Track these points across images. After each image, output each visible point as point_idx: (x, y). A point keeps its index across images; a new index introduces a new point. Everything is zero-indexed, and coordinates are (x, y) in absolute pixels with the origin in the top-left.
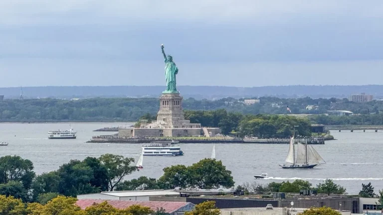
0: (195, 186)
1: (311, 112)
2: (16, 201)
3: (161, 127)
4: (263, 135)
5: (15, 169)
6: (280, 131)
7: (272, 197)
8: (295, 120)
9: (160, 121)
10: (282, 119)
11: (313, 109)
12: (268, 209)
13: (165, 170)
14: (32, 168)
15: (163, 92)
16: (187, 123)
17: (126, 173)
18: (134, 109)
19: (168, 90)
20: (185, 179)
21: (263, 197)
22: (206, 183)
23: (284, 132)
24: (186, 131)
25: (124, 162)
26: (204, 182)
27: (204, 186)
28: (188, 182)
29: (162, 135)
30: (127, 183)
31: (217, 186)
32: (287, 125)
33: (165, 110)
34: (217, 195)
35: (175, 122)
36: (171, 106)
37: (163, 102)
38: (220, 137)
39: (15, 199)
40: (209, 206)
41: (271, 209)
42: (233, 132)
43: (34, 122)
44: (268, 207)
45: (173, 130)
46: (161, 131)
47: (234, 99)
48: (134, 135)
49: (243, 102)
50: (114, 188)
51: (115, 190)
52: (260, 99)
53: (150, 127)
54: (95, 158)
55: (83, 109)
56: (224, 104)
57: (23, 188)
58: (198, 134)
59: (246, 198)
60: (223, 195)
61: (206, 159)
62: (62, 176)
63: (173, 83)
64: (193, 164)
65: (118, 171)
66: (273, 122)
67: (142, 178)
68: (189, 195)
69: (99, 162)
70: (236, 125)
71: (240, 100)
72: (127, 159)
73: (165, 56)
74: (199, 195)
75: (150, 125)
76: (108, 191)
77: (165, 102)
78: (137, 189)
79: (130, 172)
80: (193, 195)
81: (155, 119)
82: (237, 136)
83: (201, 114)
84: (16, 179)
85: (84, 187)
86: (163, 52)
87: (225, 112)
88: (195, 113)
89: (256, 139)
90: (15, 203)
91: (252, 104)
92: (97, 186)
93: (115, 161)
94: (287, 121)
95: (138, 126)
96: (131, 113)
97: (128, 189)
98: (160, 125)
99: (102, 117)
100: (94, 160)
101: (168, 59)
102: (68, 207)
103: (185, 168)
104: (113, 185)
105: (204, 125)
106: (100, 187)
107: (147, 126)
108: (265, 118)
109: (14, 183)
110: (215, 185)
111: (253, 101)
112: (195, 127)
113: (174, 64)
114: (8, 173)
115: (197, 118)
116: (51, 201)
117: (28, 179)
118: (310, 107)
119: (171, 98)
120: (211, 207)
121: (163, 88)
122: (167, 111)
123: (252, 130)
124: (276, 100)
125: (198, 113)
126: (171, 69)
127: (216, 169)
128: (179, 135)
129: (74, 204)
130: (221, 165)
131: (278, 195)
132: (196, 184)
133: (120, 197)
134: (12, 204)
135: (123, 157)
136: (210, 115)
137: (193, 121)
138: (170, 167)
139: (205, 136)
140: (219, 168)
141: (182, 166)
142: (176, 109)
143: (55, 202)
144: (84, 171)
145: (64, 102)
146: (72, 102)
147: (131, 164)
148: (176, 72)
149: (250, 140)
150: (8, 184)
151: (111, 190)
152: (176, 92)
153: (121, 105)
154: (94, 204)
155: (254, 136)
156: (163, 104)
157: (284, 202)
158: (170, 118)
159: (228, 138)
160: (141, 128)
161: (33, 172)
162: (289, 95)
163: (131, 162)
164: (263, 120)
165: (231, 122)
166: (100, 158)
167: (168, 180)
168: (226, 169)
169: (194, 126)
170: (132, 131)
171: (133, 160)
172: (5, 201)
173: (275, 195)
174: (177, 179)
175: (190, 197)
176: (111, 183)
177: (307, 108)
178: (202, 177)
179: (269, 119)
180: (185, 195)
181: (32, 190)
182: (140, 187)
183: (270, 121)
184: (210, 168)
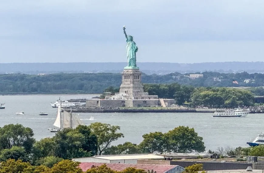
0: (171, 150)
1: (249, 85)
2: (24, 164)
3: (123, 99)
4: (212, 105)
5: (18, 136)
6: (227, 102)
7: (246, 161)
8: (240, 92)
9: (122, 93)
10: (229, 91)
11: (250, 82)
12: (248, 171)
13: (145, 136)
14: (32, 135)
15: (125, 68)
16: (145, 95)
17: (113, 139)
18: (94, 83)
19: (129, 66)
20: (161, 144)
21: (238, 160)
22: (181, 148)
23: (231, 103)
24: (145, 102)
25: (111, 130)
26: (179, 147)
27: (178, 150)
28: (164, 146)
29: (124, 106)
30: (113, 148)
31: (190, 150)
32: (233, 96)
33: (127, 83)
34: (196, 158)
35: (136, 94)
36: (132, 80)
37: (125, 76)
38: (175, 107)
39: (24, 163)
40: (198, 168)
41: (251, 171)
42: (186, 103)
43: (7, 94)
44: (248, 169)
45: (134, 101)
46: (123, 102)
47: (181, 74)
48: (99, 106)
49: (189, 77)
50: (103, 152)
51: (103, 154)
52: (203, 73)
53: (114, 99)
54: (86, 126)
55: (49, 83)
56: (172, 78)
57: (25, 152)
58: (156, 104)
59: (223, 161)
60: (202, 158)
61: (180, 126)
62: (58, 142)
63: (134, 60)
64: (169, 131)
65: (107, 137)
66: (221, 94)
67: (126, 144)
68: (172, 159)
69: (89, 130)
70: (189, 97)
71: (186, 74)
72: (113, 127)
73: (126, 36)
74: (181, 159)
75: (113, 97)
76: (97, 155)
77: (127, 76)
78: (122, 153)
79: (117, 139)
80: (175, 159)
81: (118, 91)
82: (190, 106)
83: (158, 87)
84: (18, 145)
85: (77, 152)
86: (125, 32)
87: (179, 85)
88: (152, 86)
89: (206, 109)
90: (24, 166)
91: (196, 78)
92: (88, 151)
93: (103, 129)
94: (233, 93)
95: (103, 97)
96: (92, 86)
97: (114, 154)
98: (122, 97)
99: (67, 90)
100: (85, 127)
101: (129, 39)
102: (72, 170)
103: (162, 135)
104: (101, 150)
105: (160, 97)
106: (90, 152)
107: (111, 98)
108: (214, 91)
109: (17, 148)
110: (188, 150)
111: (198, 76)
112: (153, 99)
113: (135, 43)
114: (12, 139)
115: (154, 90)
116: (57, 164)
117: (28, 144)
118: (247, 81)
119: (132, 73)
120: (199, 169)
121: (125, 64)
122: (128, 84)
123: (203, 101)
124: (217, 74)
125: (155, 86)
126: (132, 48)
127: (189, 136)
128: (139, 106)
129: (77, 167)
130: (194, 132)
131: (251, 158)
132: (172, 148)
133: (110, 160)
134: (21, 166)
135: (110, 125)
136: (166, 88)
137: (151, 93)
138: (149, 134)
139: (162, 107)
140: (192, 134)
141: (159, 133)
142: (136, 83)
143: (61, 165)
144: (77, 137)
145: (32, 77)
146: (38, 76)
147: (117, 132)
148: (137, 50)
149: (201, 110)
150: (12, 149)
151: (100, 154)
152: (137, 68)
153: (81, 79)
154: (93, 166)
155: (205, 106)
156: (125, 79)
157: (258, 164)
158: (131, 90)
159: (182, 107)
160: (105, 100)
161: (33, 138)
162: (226, 70)
163: (117, 129)
164: (212, 92)
165: (184, 94)
166: (90, 126)
167: (147, 145)
168: (198, 136)
169: (152, 97)
170: (98, 102)
171: (118, 128)
172: (14, 164)
173: (249, 158)
174: (155, 144)
175: (173, 160)
176: (99, 148)
177: (244, 81)
178: (177, 143)
179: (218, 91)
180: (169, 158)
181: (32, 154)
182: (125, 152)
183: (218, 93)
184: (184, 134)
